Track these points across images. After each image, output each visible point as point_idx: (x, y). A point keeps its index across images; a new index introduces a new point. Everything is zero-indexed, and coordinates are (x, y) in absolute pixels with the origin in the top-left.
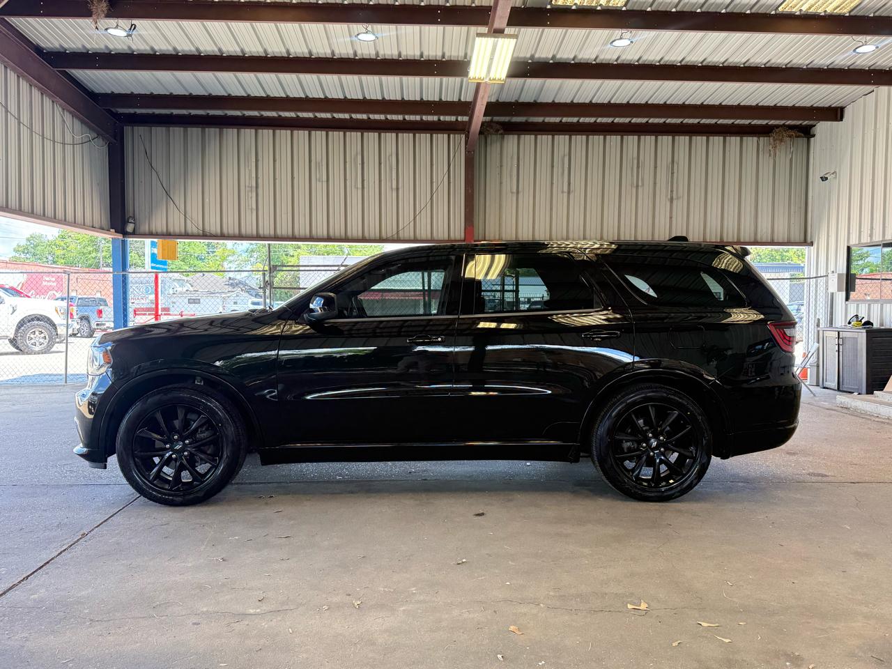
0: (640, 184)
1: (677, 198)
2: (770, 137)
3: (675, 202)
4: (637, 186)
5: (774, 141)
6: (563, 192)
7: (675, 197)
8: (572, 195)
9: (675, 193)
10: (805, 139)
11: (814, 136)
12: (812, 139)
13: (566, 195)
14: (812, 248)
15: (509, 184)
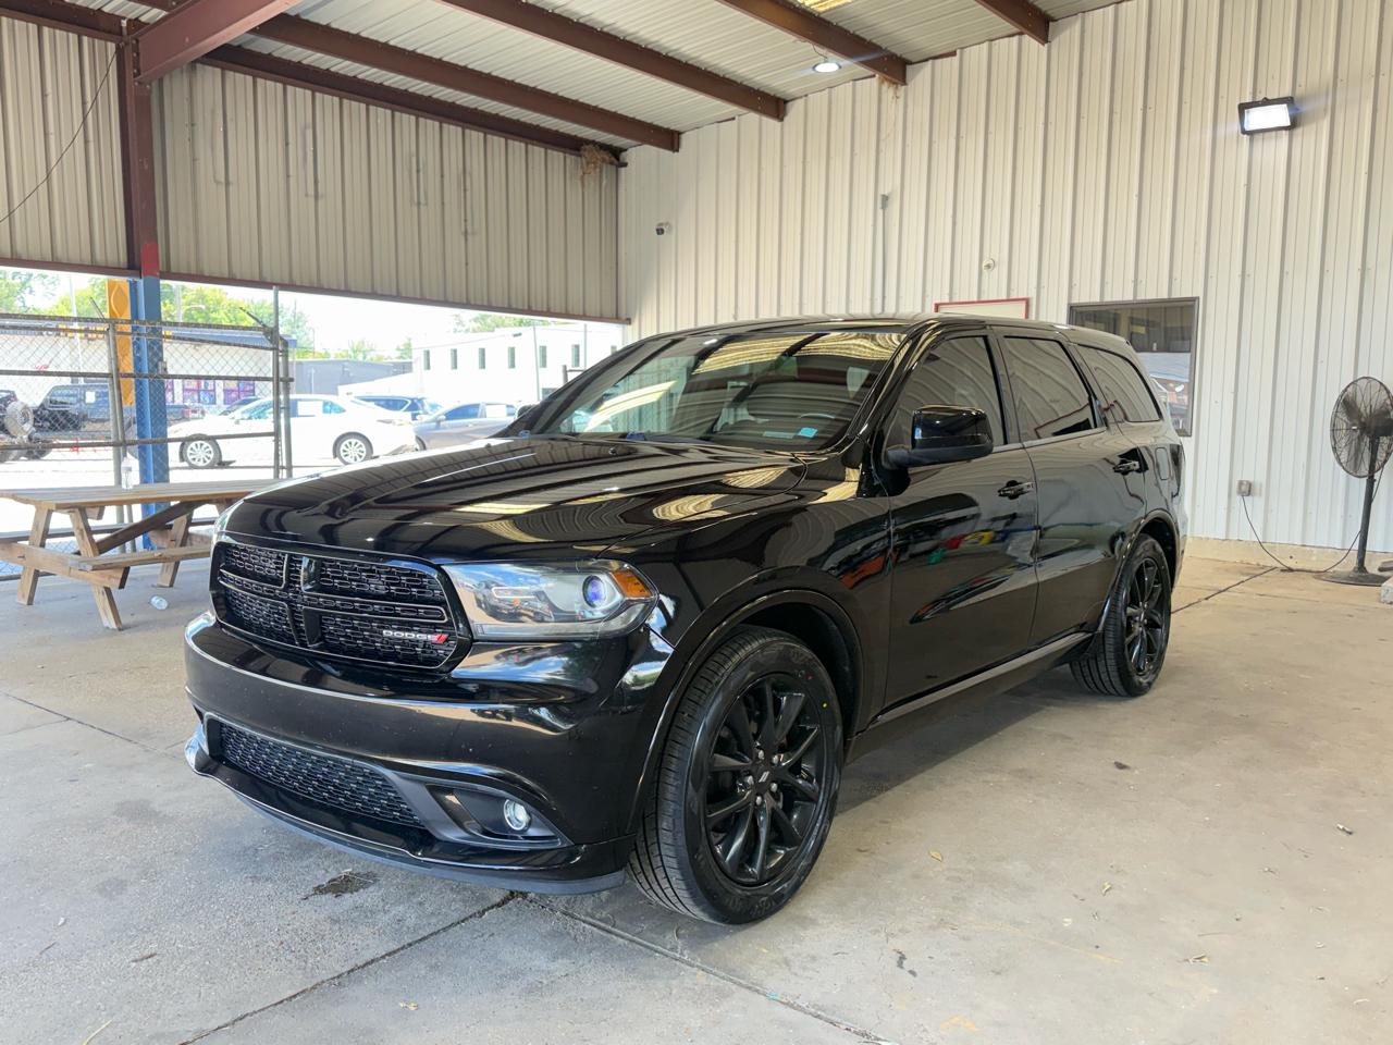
0: (422, 201)
1: (473, 234)
2: (580, 156)
3: (470, 237)
4: (419, 203)
5: (588, 163)
6: (307, 195)
7: (469, 231)
8: (321, 203)
9: (469, 222)
10: (614, 168)
11: (625, 165)
12: (623, 170)
13: (312, 200)
14: (629, 328)
15: (209, 164)
